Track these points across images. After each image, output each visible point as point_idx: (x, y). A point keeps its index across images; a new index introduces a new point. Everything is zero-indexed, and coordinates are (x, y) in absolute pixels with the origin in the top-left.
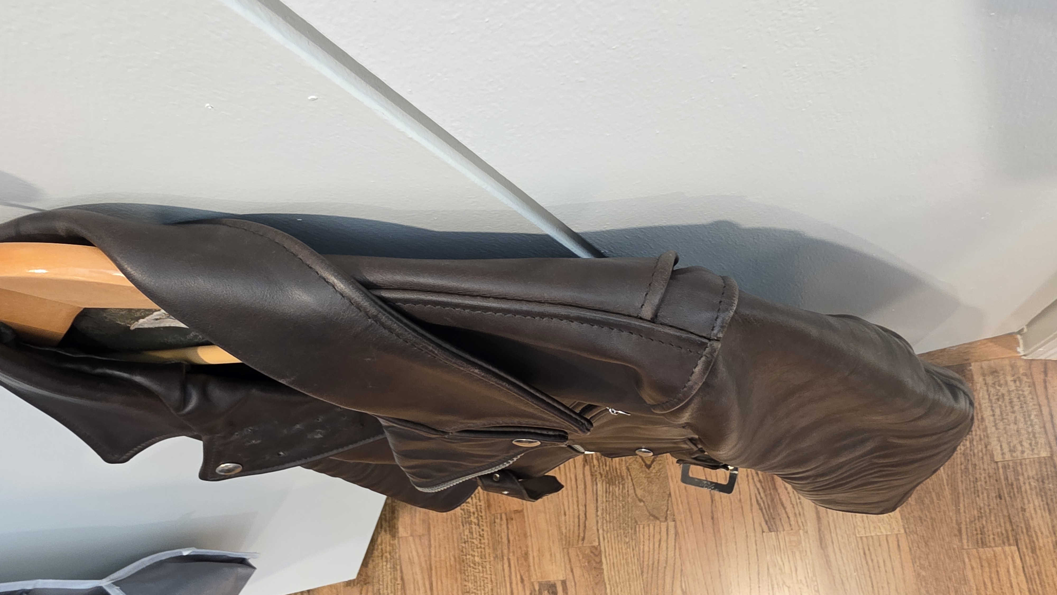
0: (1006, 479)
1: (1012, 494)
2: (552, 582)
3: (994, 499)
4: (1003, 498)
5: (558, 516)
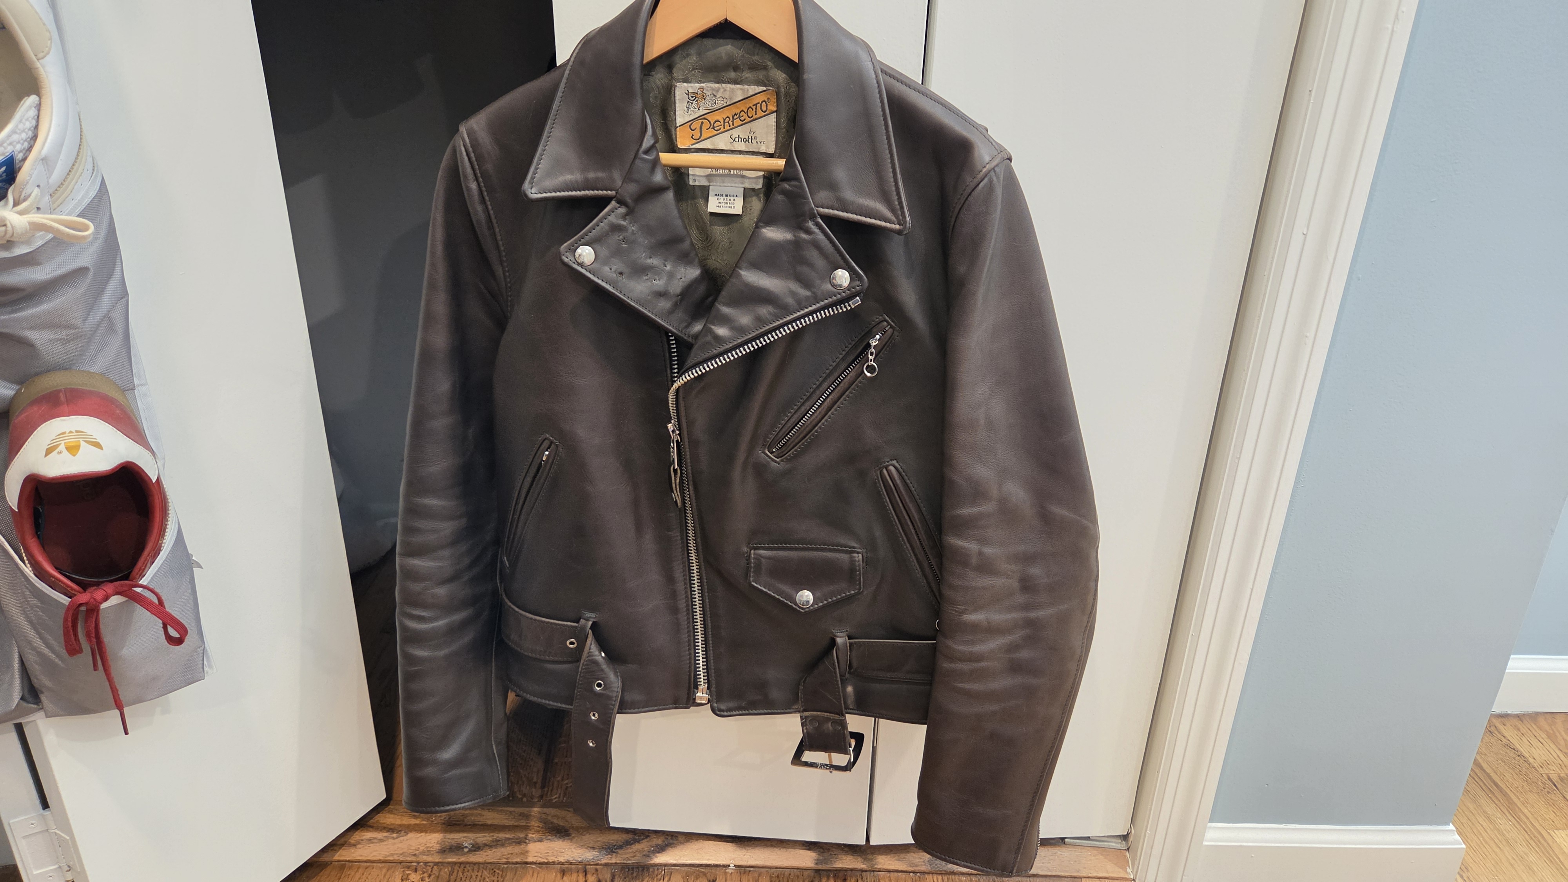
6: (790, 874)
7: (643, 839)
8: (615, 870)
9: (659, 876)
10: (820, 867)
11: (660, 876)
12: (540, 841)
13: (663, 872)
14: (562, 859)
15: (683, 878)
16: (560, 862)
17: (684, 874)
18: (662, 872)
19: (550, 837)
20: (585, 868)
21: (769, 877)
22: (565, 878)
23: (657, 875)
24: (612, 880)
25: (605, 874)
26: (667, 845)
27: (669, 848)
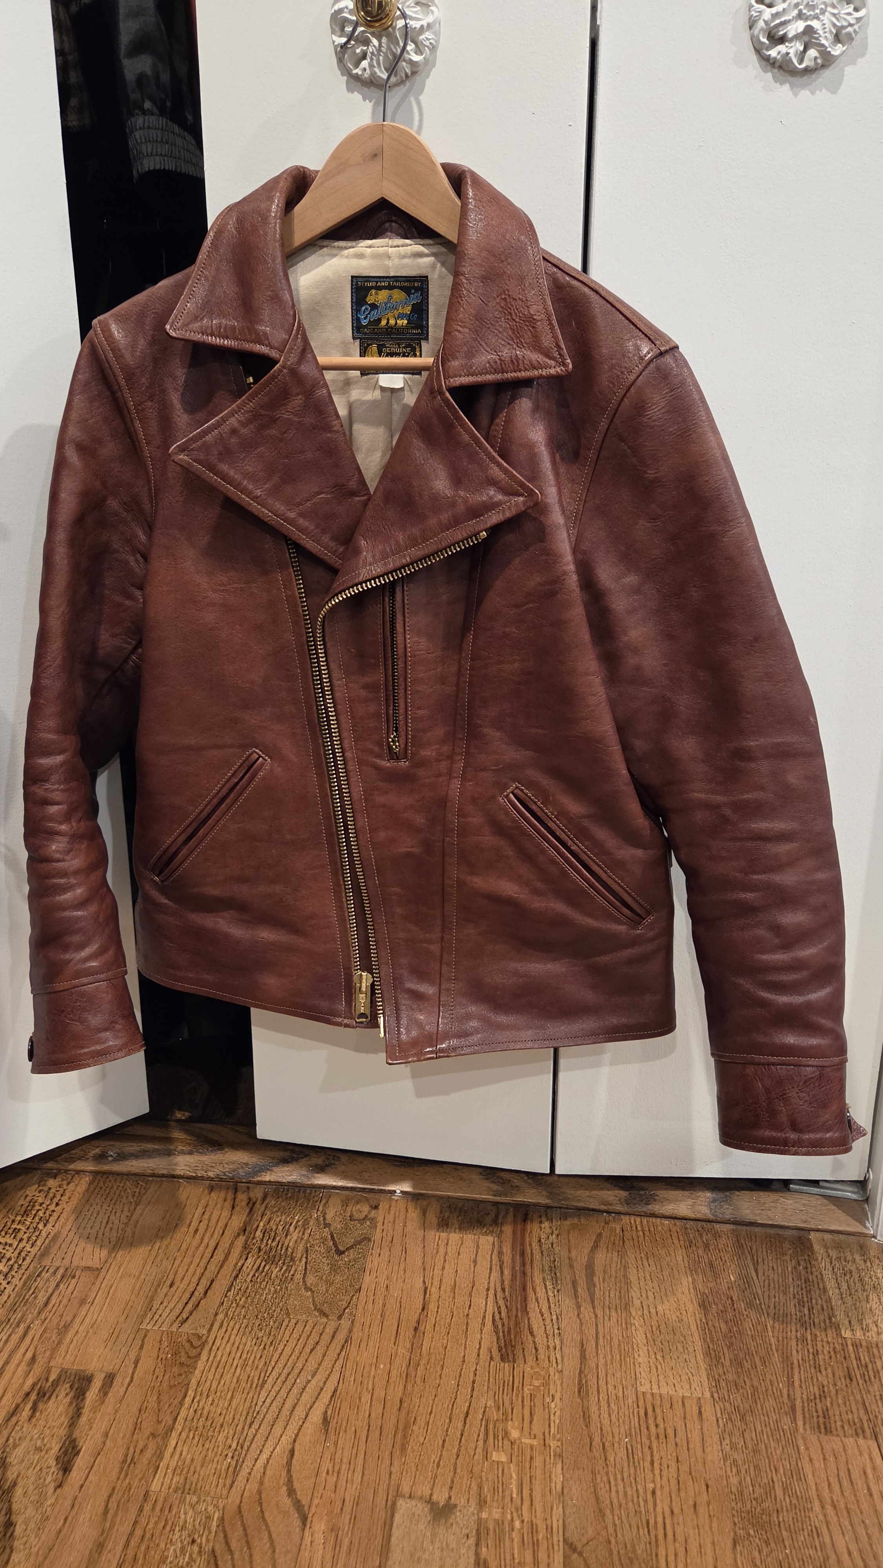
0: (858, 1359)
1: (867, 1378)
2: (89, 1373)
3: (843, 1379)
4: (854, 1379)
5: (159, 1286)
7: (302, 1156)
8: (269, 1187)
9: (316, 1199)
11: (318, 1196)
12: (191, 1153)
14: (211, 1174)
15: (342, 1201)
16: (209, 1178)
17: (346, 1195)
18: (320, 1193)
19: (200, 1151)
20: (236, 1184)
21: (439, 1207)
22: (213, 1194)
23: (314, 1196)
24: (264, 1199)
25: (257, 1193)
26: (327, 1166)
27: (330, 1169)
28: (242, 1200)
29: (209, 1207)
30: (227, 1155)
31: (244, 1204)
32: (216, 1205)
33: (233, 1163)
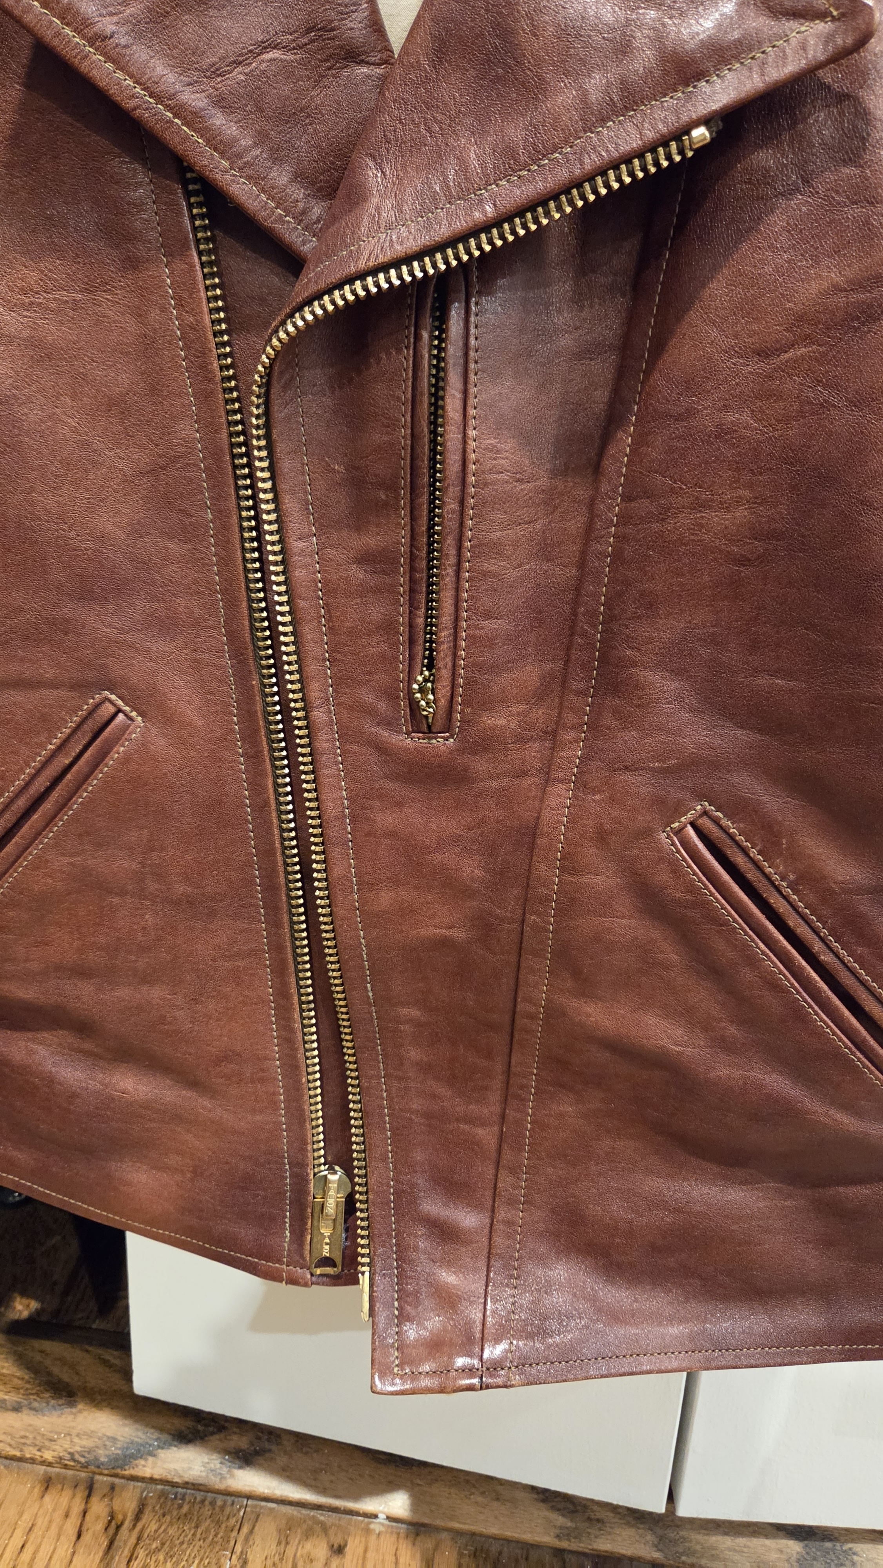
6: (500, 1553)
7: (213, 1434)
8: (148, 1493)
9: (232, 1521)
10: (564, 1544)
11: (234, 1519)
12: (17, 1409)
13: (242, 1513)
14: (48, 1456)
15: (279, 1531)
16: (44, 1461)
17: (284, 1522)
18: (239, 1510)
19: (35, 1404)
20: (92, 1479)
21: (455, 1555)
22: (47, 1498)
23: (228, 1518)
24: (138, 1517)
25: (127, 1502)
26: (257, 1453)
27: (261, 1460)
28: (98, 1518)
29: (36, 1529)
30: (80, 1418)
31: (100, 1526)
32: (48, 1528)
33: (90, 1435)
